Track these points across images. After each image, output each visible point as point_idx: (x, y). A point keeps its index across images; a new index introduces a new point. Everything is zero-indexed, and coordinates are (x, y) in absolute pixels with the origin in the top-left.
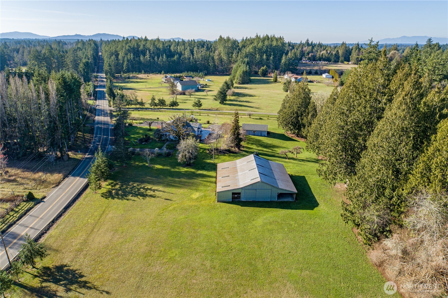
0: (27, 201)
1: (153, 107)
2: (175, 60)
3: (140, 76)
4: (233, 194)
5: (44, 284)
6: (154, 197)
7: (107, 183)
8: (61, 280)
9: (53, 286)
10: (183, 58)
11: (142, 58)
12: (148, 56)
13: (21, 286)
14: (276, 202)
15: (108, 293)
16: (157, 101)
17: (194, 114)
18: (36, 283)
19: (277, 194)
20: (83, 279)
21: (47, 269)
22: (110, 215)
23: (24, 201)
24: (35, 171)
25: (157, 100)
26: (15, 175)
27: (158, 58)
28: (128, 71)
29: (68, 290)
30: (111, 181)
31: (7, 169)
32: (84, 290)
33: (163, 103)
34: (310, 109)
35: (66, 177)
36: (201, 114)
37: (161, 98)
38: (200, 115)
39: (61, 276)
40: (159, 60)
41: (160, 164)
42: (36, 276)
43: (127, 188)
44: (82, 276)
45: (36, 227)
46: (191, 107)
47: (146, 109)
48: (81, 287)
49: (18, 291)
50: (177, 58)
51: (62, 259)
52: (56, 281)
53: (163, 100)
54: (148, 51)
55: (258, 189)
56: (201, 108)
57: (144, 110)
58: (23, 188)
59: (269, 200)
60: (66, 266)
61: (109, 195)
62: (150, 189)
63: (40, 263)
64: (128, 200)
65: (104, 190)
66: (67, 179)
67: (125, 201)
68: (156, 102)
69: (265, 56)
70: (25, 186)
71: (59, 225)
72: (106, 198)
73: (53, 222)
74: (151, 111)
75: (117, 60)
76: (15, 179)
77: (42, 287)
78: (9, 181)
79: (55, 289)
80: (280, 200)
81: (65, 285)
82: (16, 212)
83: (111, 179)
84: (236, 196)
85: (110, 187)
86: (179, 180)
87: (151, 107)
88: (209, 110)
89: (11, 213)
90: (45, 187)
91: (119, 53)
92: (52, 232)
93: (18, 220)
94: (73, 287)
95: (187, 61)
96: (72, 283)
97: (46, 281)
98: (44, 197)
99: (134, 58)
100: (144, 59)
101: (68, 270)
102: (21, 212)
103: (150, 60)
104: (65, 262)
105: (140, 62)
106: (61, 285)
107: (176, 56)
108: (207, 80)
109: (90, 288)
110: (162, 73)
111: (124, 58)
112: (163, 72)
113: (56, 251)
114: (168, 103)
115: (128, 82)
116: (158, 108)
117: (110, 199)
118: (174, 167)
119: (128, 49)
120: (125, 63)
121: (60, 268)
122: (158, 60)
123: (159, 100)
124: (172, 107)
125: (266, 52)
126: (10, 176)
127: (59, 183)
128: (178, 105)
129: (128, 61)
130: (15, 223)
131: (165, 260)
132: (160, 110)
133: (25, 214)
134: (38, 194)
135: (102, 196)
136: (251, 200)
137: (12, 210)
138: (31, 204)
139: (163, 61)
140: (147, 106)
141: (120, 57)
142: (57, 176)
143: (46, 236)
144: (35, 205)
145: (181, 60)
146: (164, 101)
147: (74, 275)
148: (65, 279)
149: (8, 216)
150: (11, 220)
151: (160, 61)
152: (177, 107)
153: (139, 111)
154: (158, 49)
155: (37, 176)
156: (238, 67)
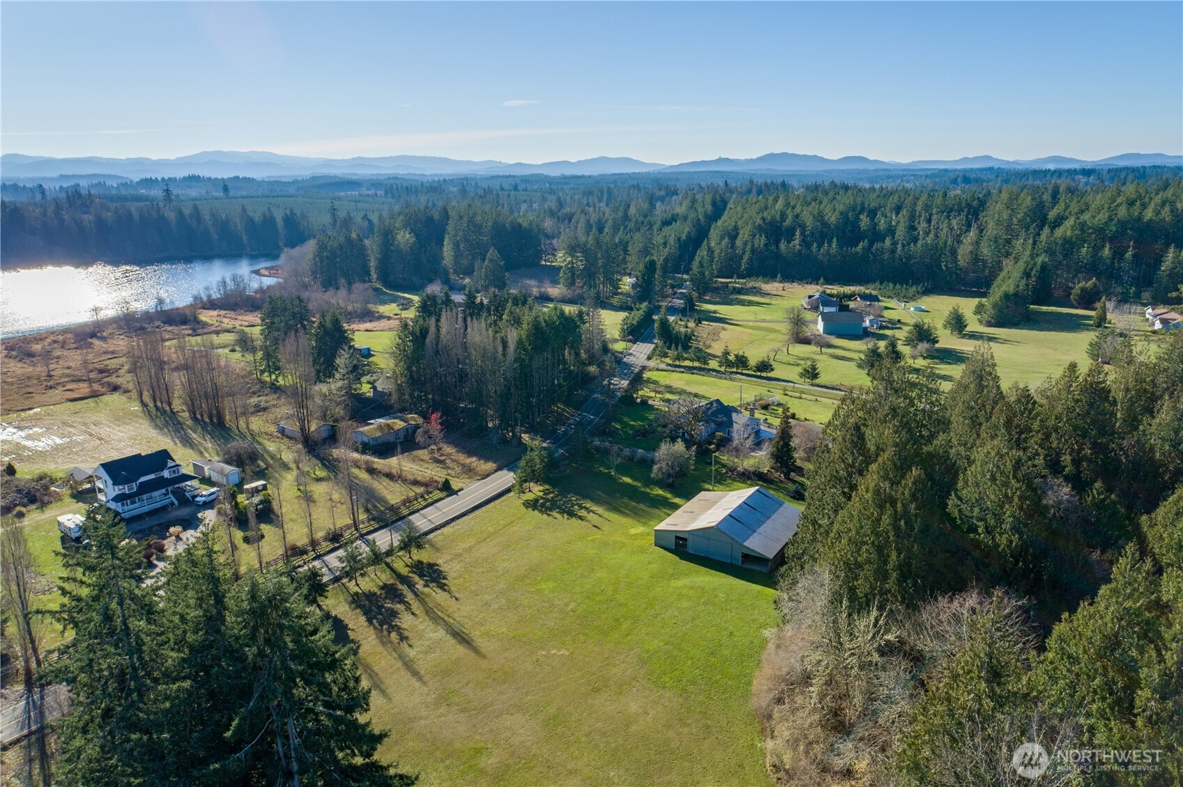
0: (441, 490)
1: (722, 369)
3: (768, 287)
4: (677, 538)
5: (410, 575)
6: (582, 520)
7: (541, 488)
8: (426, 576)
9: (416, 578)
10: (877, 249)
11: (783, 246)
12: (797, 241)
13: (392, 570)
14: (737, 567)
15: (457, 599)
16: (732, 358)
17: (789, 393)
18: (404, 571)
19: (741, 555)
20: (445, 581)
21: (420, 562)
22: (515, 528)
23: (439, 489)
24: (470, 453)
25: (733, 356)
26: (449, 455)
27: (819, 247)
28: (750, 273)
29: (426, 586)
30: (547, 487)
31: (441, 445)
32: (439, 591)
33: (742, 363)
35: (499, 469)
36: (803, 396)
37: (741, 353)
38: (801, 398)
39: (428, 572)
40: (822, 251)
41: (631, 477)
42: (408, 566)
43: (560, 500)
44: (445, 578)
45: (433, 521)
46: (795, 377)
47: (709, 370)
48: (438, 587)
49: (388, 573)
50: (863, 249)
51: (438, 558)
52: (421, 576)
53: (743, 357)
54: (799, 229)
55: (713, 540)
56: (817, 381)
57: (702, 373)
58: (445, 473)
59: (729, 561)
60: (437, 565)
61: (533, 505)
62: (586, 509)
63: (417, 555)
64: (549, 515)
65: (529, 496)
66: (499, 472)
67: (545, 516)
68: (730, 358)
69: (1107, 249)
70: (449, 471)
71: (457, 525)
72: (526, 508)
73: (453, 520)
74: (715, 377)
75: (732, 247)
76: (444, 460)
77: (408, 576)
78: (437, 461)
79: (416, 581)
80: (746, 566)
81: (427, 581)
82: (425, 500)
83: (550, 485)
84: (681, 542)
85: (541, 494)
86: (636, 505)
87: (718, 369)
88: (833, 388)
89: (420, 500)
90: (469, 478)
91: (739, 232)
92: (445, 530)
93: (422, 509)
94: (431, 585)
95: (886, 256)
96: (433, 581)
97: (413, 572)
98: (461, 490)
99: (766, 245)
100: (788, 248)
101: (436, 570)
102: (430, 500)
104: (440, 562)
105: (778, 255)
106: (423, 580)
107: (861, 243)
108: (912, 309)
109: (445, 590)
110: (820, 283)
111: (745, 244)
112: (822, 280)
113: (437, 550)
114: (753, 362)
115: (730, 303)
116: (732, 373)
117: (530, 509)
118: (646, 485)
119: (760, 225)
120: (746, 257)
121: (431, 566)
123: (736, 356)
124: (759, 374)
126: (442, 455)
127: (488, 475)
128: (772, 370)
129: (753, 251)
130: (418, 511)
131: (532, 590)
132: (734, 376)
133: (432, 504)
134: (455, 485)
135: (524, 504)
136: (702, 555)
137: (422, 496)
138: (444, 494)
139: (829, 255)
140: (713, 364)
141: (739, 243)
142: (490, 466)
143: (439, 532)
144: (447, 496)
146: (746, 358)
147: (439, 575)
148: (430, 576)
149: (415, 502)
150: (417, 506)
152: (769, 375)
153: (693, 373)
154: (825, 224)
155: (468, 461)
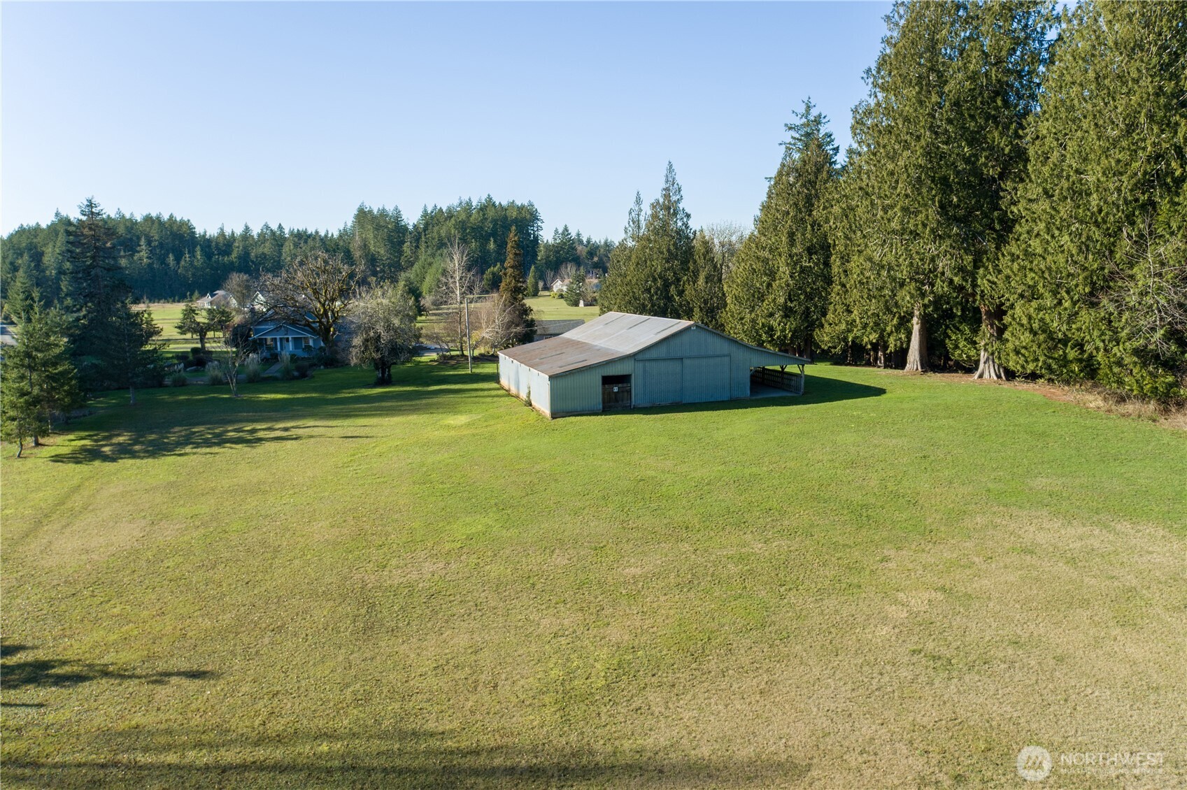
2: (232, 263)
4: (608, 380)
11: (123, 260)
12: (143, 255)
14: (751, 401)
19: (748, 374)
27: (178, 259)
34: (701, 262)
40: (182, 263)
54: (143, 239)
55: (689, 358)
59: (725, 397)
64: (180, 455)
68: (199, 319)
69: (492, 243)
84: (616, 389)
91: (44, 249)
100: (131, 263)
103: (150, 265)
112: (196, 295)
122: (178, 263)
125: (494, 234)
136: (667, 403)
139: (196, 268)
145: (253, 262)
151: (183, 267)
156: (427, 266)
